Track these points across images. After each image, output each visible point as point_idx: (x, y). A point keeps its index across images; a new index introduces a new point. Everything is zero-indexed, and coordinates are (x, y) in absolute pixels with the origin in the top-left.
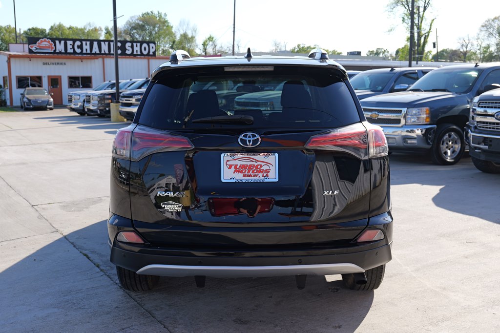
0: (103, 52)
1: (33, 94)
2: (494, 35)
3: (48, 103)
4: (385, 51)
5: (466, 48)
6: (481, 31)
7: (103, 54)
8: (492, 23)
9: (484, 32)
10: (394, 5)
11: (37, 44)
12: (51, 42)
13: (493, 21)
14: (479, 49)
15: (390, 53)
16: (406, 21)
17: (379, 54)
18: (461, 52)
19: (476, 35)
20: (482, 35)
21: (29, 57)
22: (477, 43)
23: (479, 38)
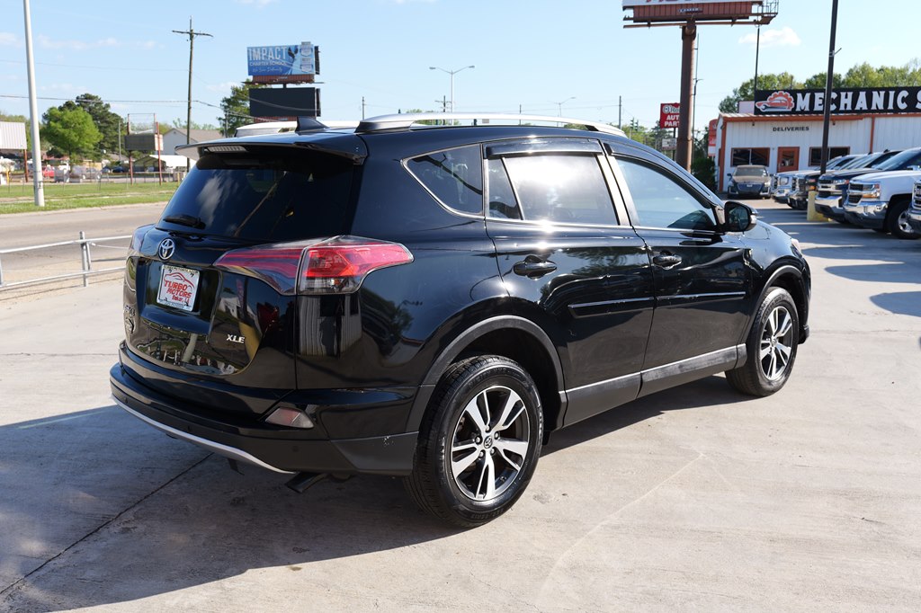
0: (874, 107)
1: (745, 175)
3: (763, 188)
7: (874, 111)
11: (768, 101)
12: (789, 96)
21: (751, 121)
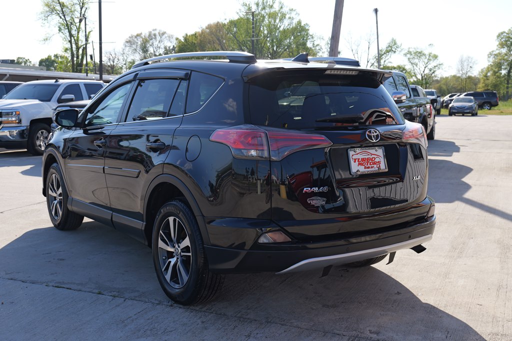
2: (138, 50)
4: (26, 60)
5: (114, 62)
6: (126, 46)
8: (136, 39)
9: (128, 48)
10: (49, 13)
13: (136, 37)
14: (125, 64)
15: (33, 63)
16: (62, 31)
17: (21, 63)
18: (109, 66)
19: (121, 50)
20: (127, 50)
22: (123, 58)
23: (124, 54)
